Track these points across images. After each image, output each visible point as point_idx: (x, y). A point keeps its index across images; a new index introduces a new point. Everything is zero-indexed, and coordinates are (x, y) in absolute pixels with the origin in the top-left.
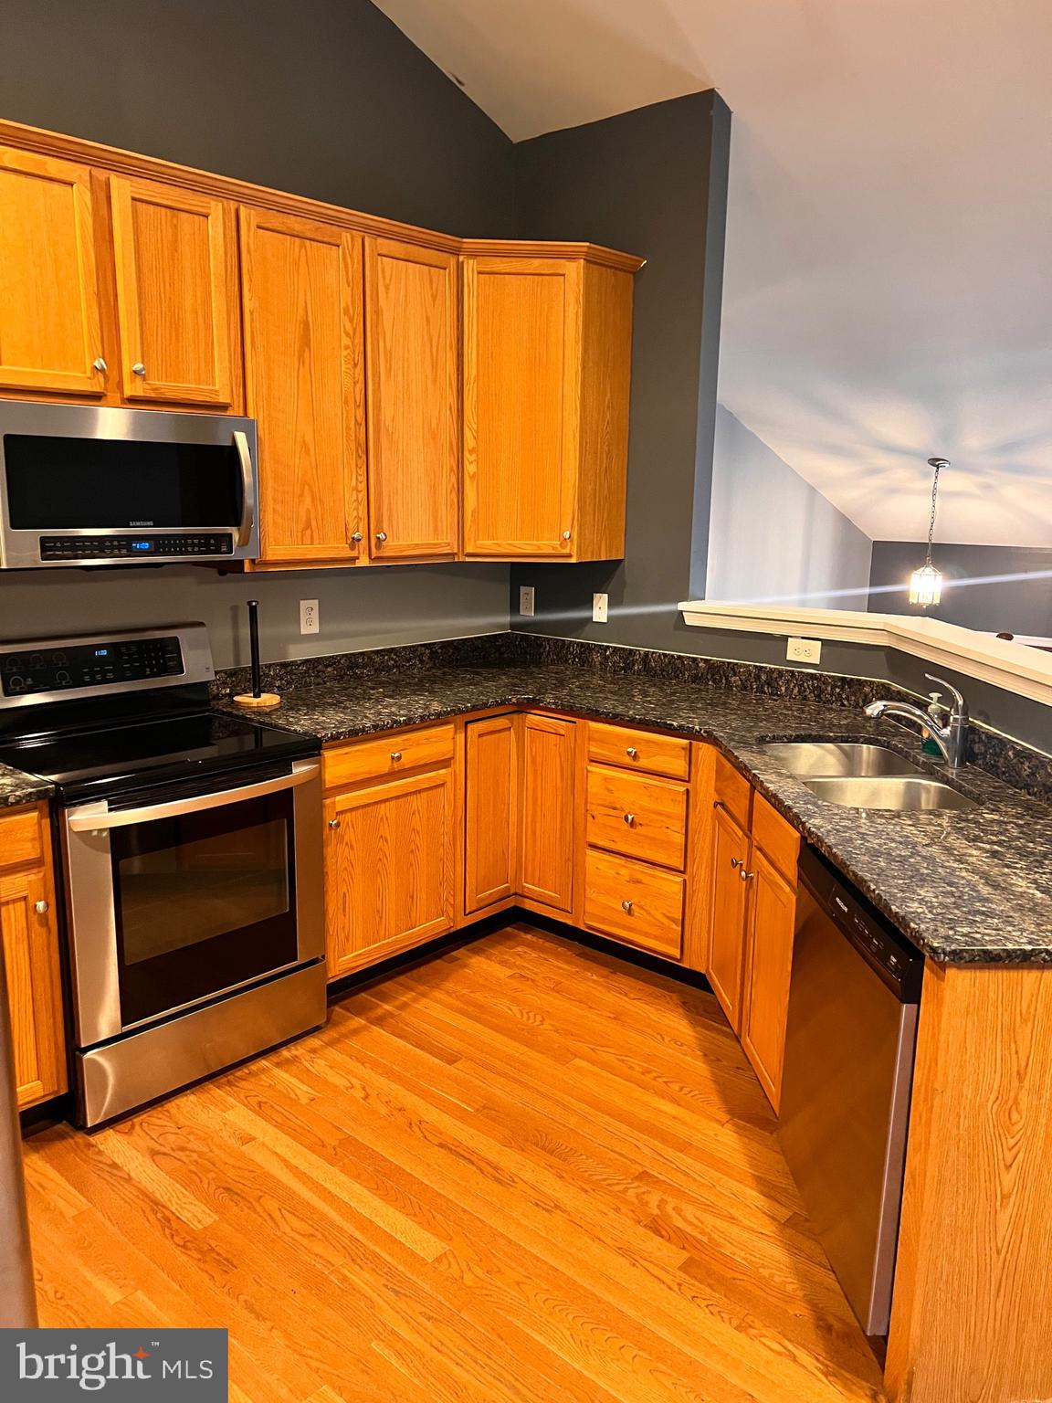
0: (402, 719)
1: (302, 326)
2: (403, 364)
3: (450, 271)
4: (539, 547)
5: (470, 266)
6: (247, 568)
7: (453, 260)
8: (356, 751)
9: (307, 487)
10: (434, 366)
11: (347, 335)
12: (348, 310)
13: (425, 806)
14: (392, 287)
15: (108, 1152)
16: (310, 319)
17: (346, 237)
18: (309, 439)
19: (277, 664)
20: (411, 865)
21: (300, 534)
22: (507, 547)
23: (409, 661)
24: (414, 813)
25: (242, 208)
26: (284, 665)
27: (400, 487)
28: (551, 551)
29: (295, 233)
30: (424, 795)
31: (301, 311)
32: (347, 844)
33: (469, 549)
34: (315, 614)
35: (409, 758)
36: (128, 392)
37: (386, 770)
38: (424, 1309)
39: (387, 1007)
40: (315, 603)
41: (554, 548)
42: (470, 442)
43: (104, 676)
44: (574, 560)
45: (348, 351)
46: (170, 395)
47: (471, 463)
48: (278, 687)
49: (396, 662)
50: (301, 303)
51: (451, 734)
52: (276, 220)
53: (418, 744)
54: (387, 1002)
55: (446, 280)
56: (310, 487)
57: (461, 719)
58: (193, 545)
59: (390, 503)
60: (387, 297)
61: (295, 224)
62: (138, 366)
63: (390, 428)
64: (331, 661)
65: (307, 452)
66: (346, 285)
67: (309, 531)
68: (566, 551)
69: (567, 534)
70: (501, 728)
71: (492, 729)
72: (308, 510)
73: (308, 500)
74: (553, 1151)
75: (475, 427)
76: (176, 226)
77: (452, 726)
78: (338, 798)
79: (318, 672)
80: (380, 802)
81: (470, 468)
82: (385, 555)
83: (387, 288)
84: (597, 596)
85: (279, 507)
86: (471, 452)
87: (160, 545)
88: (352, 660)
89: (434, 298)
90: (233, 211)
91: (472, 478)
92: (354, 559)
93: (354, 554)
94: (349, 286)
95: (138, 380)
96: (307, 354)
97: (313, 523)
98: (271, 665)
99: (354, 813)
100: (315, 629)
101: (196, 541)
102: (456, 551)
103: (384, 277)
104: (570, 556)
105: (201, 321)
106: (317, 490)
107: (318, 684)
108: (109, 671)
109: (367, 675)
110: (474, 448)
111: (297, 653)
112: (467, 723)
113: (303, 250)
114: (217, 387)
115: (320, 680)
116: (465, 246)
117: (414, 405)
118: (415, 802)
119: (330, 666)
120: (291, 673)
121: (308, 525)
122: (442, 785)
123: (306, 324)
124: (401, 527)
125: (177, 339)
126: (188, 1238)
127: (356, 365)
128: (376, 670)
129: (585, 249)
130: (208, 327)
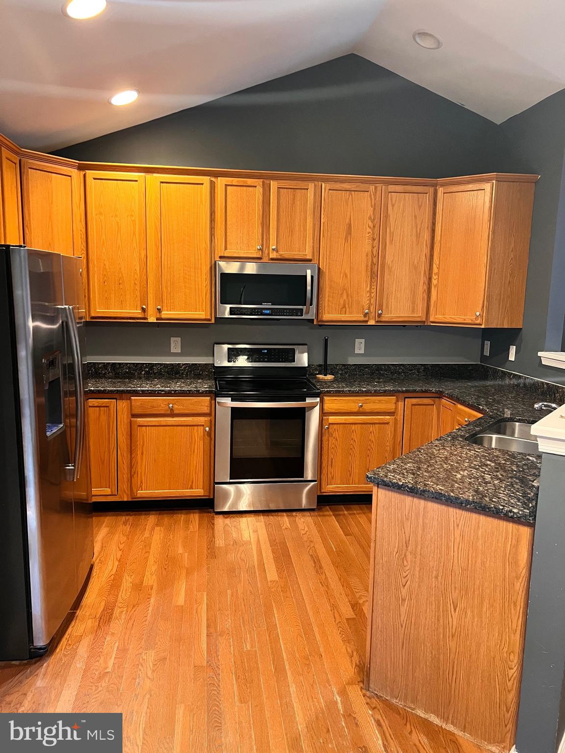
0: (364, 389)
1: (348, 226)
2: (400, 238)
3: (429, 195)
4: (465, 320)
5: (441, 190)
6: (315, 323)
7: (431, 190)
8: (340, 400)
9: (345, 291)
10: (418, 236)
11: (370, 228)
12: (371, 217)
13: (377, 431)
14: (396, 206)
15: (215, 520)
16: (352, 223)
17: (372, 188)
18: (348, 272)
19: (341, 365)
20: (368, 456)
21: (340, 310)
22: (449, 319)
23: (412, 370)
24: (371, 432)
25: (323, 184)
26: (344, 365)
27: (394, 290)
28: (470, 322)
29: (347, 189)
30: (377, 426)
31: (348, 220)
32: (334, 438)
33: (432, 319)
34: (363, 346)
35: (368, 407)
36: (271, 256)
37: (356, 410)
38: (252, 590)
39: (346, 512)
40: (363, 341)
41: (472, 320)
42: (435, 270)
43: (264, 359)
44: (483, 327)
45: (370, 234)
46: (287, 257)
47: (435, 280)
48: (340, 374)
49: (403, 370)
50: (349, 217)
51: (394, 401)
52: (338, 186)
53: (374, 402)
54: (347, 510)
55: (427, 199)
56: (347, 292)
57: (401, 395)
58: (286, 312)
59: (387, 298)
60: (393, 209)
61: (346, 186)
62: (274, 247)
63: (391, 265)
64: (367, 366)
65: (346, 276)
66: (370, 207)
67: (344, 309)
68: (478, 322)
69: (478, 314)
70: (427, 403)
71: (420, 403)
72: (345, 300)
73: (345, 297)
74: (348, 572)
75: (438, 263)
76: (294, 195)
77: (395, 397)
78: (330, 417)
79: (361, 370)
80: (353, 424)
81: (434, 282)
82: (382, 320)
83: (393, 206)
84: (511, 347)
85: (331, 299)
86: (435, 274)
87: (274, 312)
88: (379, 367)
89: (420, 207)
90: (320, 185)
91: (435, 286)
92: (367, 321)
93: (366, 319)
94: (372, 207)
95: (275, 252)
96: (349, 238)
97: (347, 306)
98: (337, 365)
99: (338, 426)
100: (362, 352)
101: (288, 311)
102: (424, 320)
103: (391, 200)
104: (481, 325)
105: (302, 229)
106: (350, 292)
107: (360, 375)
108: (266, 358)
109: (387, 375)
110: (437, 273)
111: (352, 361)
112: (405, 398)
113: (351, 196)
114: (307, 253)
115: (361, 374)
116: (439, 182)
117: (405, 254)
118: (372, 428)
119: (367, 368)
120: (347, 368)
121: (344, 307)
122: (388, 423)
123: (350, 225)
124: (393, 308)
125: (292, 236)
126: (212, 547)
127: (374, 240)
128: (391, 373)
129: (495, 176)
130: (305, 230)
